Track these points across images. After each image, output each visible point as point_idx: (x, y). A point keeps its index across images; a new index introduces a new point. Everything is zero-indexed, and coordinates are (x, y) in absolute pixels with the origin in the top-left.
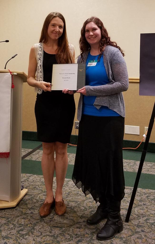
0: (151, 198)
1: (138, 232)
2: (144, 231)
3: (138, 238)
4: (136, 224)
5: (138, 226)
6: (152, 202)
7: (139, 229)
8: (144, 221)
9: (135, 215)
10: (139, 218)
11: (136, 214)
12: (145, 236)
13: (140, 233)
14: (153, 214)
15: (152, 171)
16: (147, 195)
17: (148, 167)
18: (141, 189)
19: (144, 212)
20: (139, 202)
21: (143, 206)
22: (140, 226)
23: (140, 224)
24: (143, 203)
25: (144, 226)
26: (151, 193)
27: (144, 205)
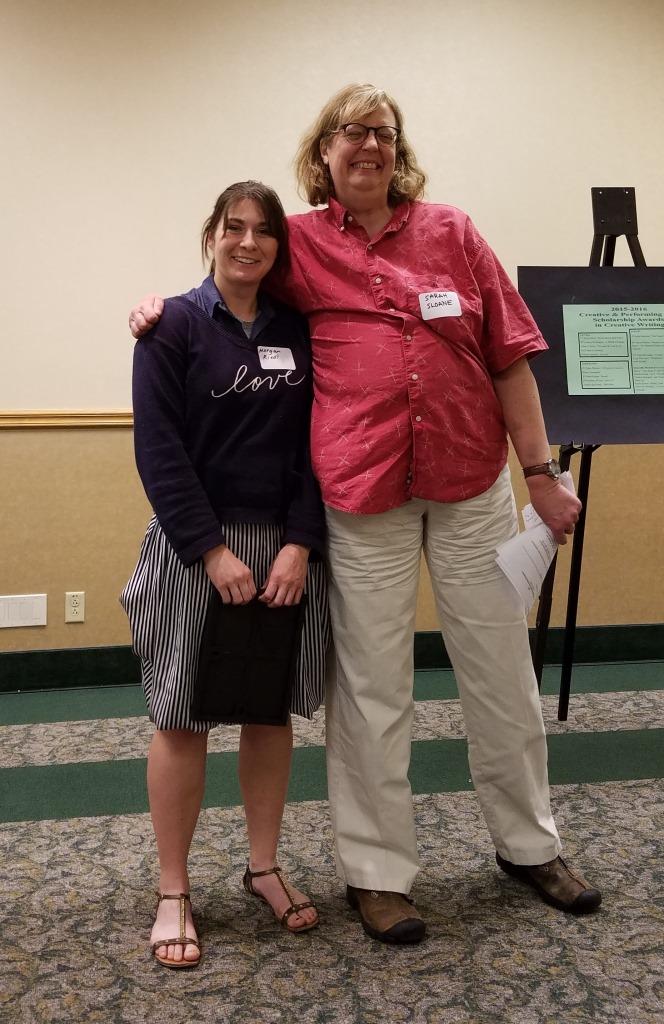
0: (89, 847)
1: (45, 976)
2: (69, 968)
3: (46, 996)
4: (39, 948)
5: (45, 956)
6: (94, 861)
7: (50, 966)
8: (67, 931)
9: (35, 920)
10: (48, 924)
11: (34, 916)
12: (71, 985)
13: (54, 979)
14: (97, 902)
15: (90, 753)
16: (76, 838)
17: (77, 740)
18: (54, 821)
19: (66, 902)
20: (45, 869)
21: (61, 881)
22: (54, 953)
23: (51, 948)
24: (59, 869)
25: (66, 951)
26: (91, 830)
27: (65, 875)
